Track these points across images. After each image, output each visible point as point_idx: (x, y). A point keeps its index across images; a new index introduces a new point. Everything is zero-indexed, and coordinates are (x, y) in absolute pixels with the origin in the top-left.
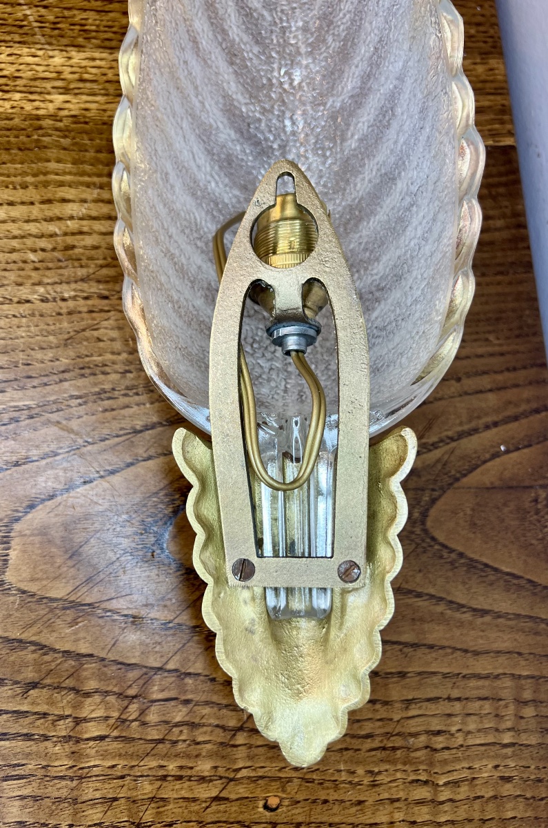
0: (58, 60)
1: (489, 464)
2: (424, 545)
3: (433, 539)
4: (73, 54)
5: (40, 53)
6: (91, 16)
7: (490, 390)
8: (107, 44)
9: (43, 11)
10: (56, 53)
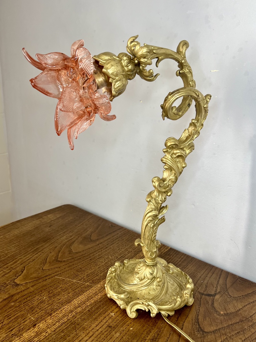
0: (99, 286)
1: (227, 282)
2: (236, 299)
3: (236, 297)
4: (100, 283)
5: (95, 287)
6: (97, 277)
7: (212, 274)
8: (103, 279)
9: (89, 282)
10: (98, 285)
